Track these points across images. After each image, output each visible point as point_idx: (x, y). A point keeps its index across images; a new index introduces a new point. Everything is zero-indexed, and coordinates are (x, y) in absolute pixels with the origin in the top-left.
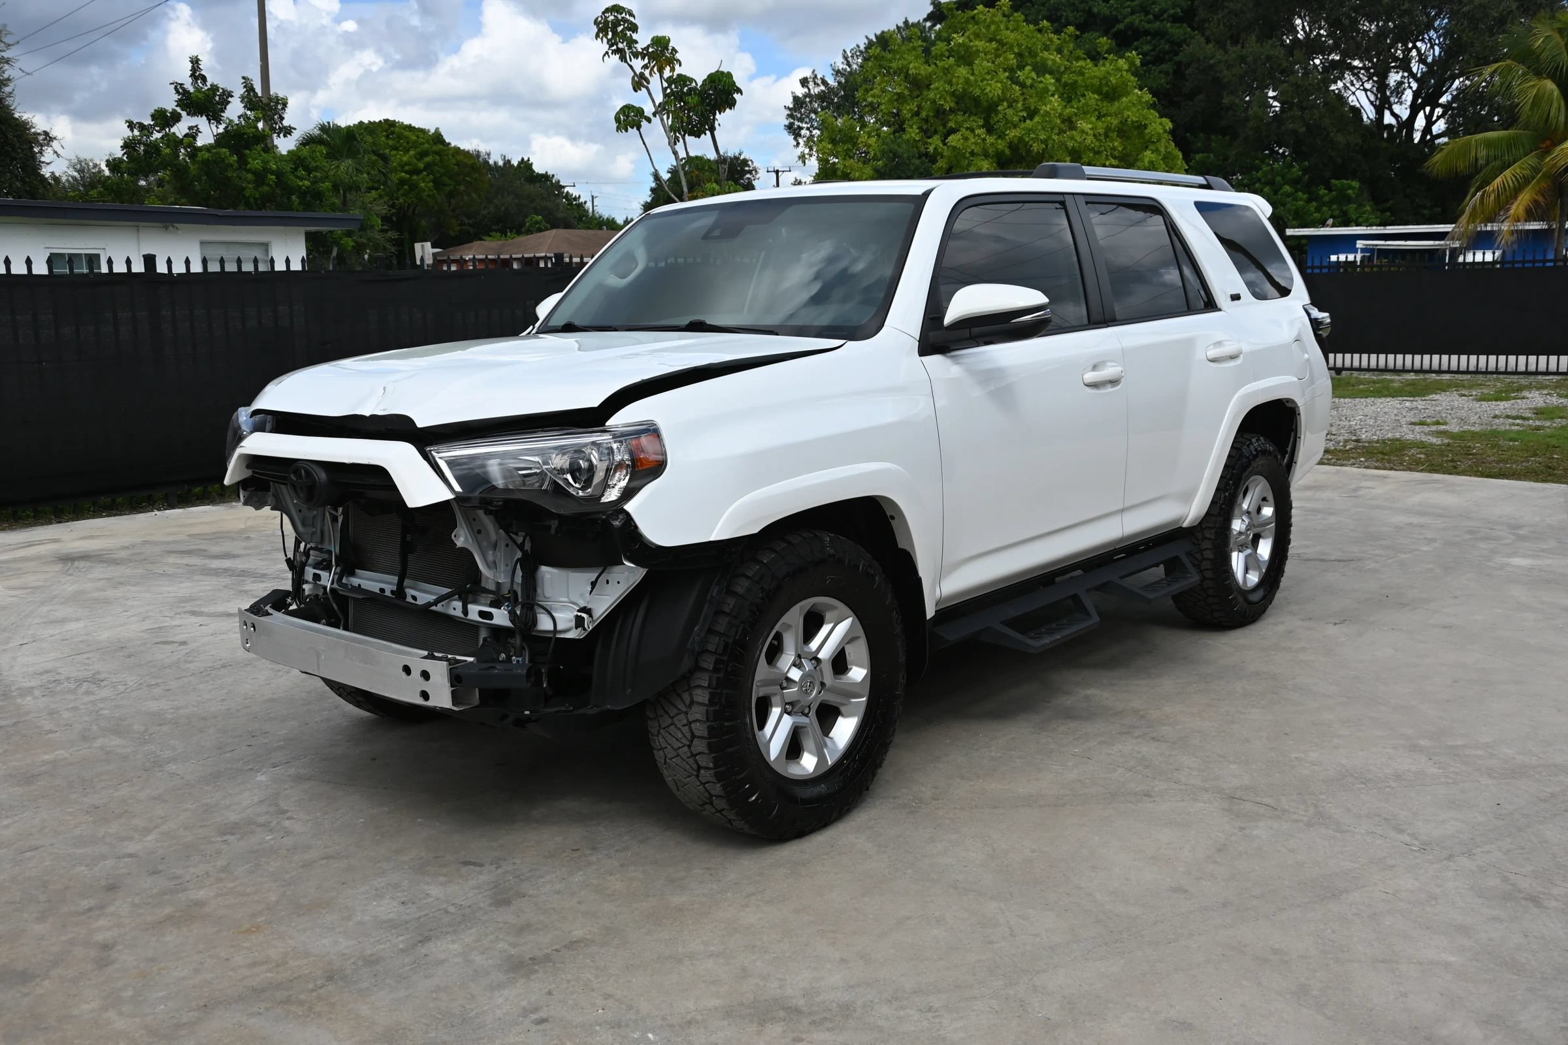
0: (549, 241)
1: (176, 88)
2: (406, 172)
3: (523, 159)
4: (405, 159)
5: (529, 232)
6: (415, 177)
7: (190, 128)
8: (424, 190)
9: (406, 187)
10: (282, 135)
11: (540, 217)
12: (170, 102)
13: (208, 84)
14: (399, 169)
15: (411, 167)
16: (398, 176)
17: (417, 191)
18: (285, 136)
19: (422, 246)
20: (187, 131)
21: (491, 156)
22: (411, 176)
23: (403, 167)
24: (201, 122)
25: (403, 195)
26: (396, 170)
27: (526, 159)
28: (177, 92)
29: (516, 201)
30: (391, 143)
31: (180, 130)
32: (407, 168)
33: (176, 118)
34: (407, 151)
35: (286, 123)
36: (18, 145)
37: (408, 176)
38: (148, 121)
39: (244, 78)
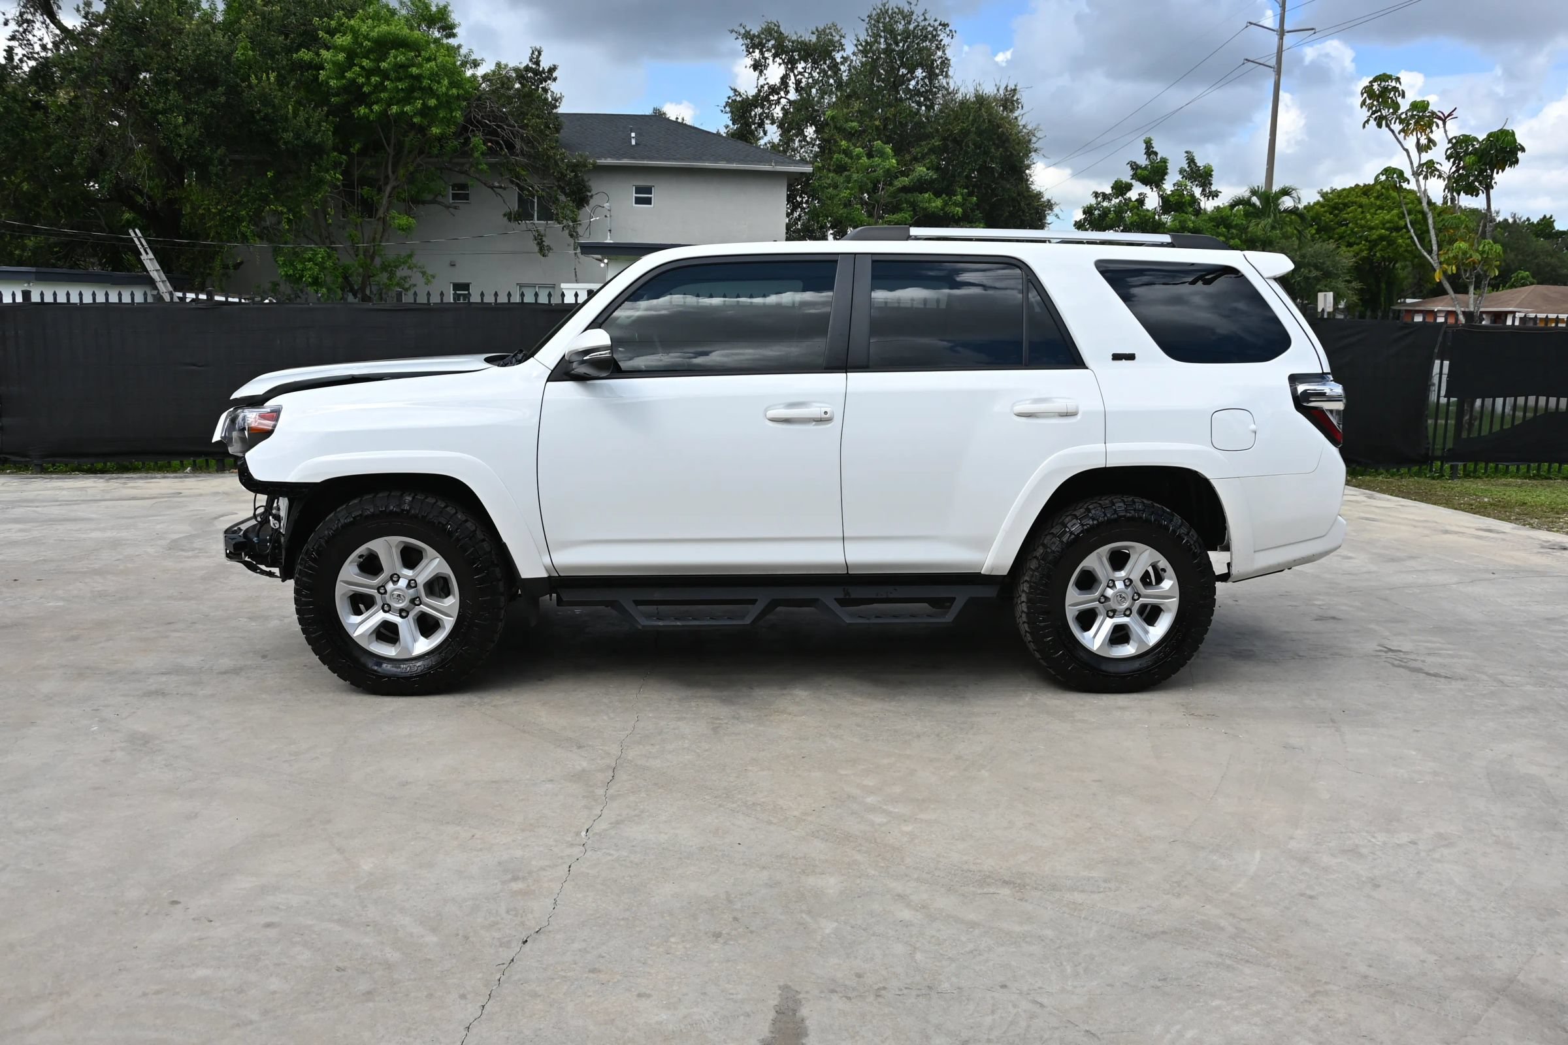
0: (1523, 297)
1: (1131, 165)
2: (1387, 229)
3: (1545, 216)
4: (1388, 217)
5: (1513, 286)
6: (1394, 234)
7: (1140, 195)
8: (1401, 246)
9: (1384, 243)
10: (1211, 198)
11: (1527, 273)
12: (1126, 176)
13: (1159, 158)
14: (1381, 226)
15: (1392, 225)
16: (1378, 233)
17: (1395, 246)
18: (1213, 199)
19: (1325, 295)
20: (1138, 197)
21: (1500, 214)
22: (1391, 232)
23: (1384, 224)
24: (1146, 190)
25: (1381, 250)
26: (1378, 227)
27: (1548, 216)
28: (1133, 169)
29: (1520, 257)
30: (1378, 203)
31: (1133, 195)
32: (1388, 225)
33: (1129, 187)
34: (1390, 210)
35: (1213, 188)
36: (1027, 211)
37: (1388, 233)
38: (1108, 191)
39: (1187, 152)
